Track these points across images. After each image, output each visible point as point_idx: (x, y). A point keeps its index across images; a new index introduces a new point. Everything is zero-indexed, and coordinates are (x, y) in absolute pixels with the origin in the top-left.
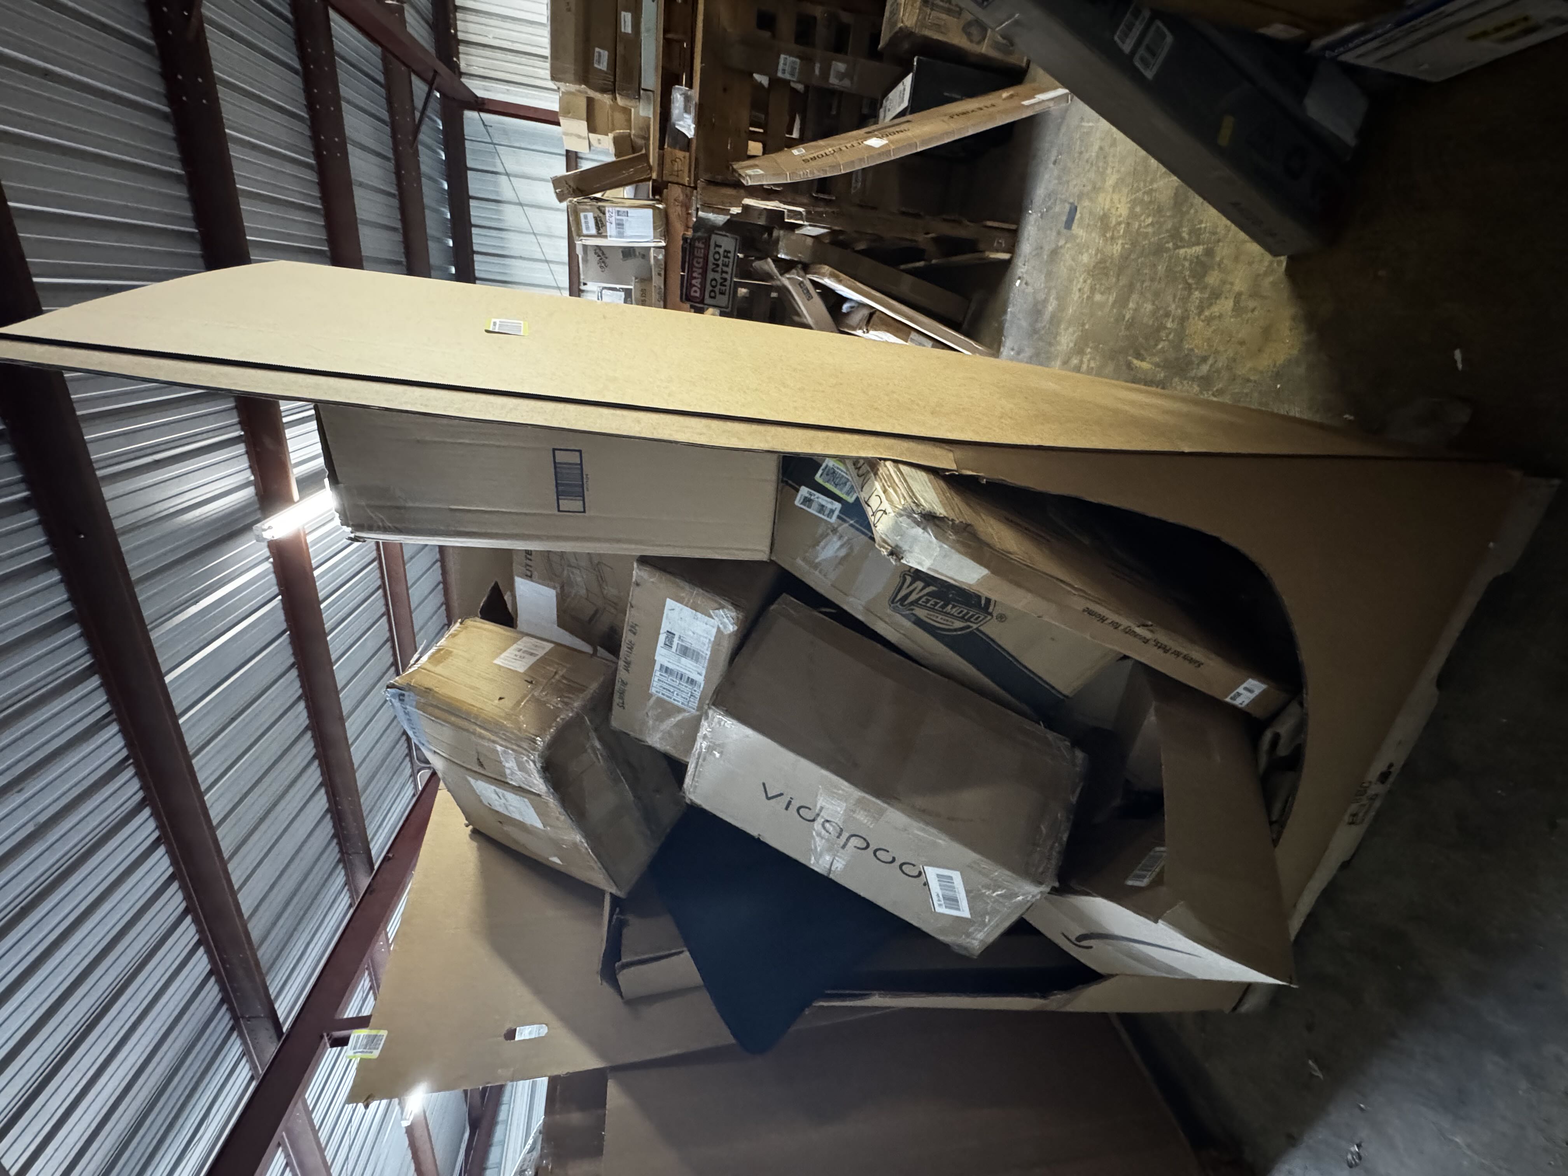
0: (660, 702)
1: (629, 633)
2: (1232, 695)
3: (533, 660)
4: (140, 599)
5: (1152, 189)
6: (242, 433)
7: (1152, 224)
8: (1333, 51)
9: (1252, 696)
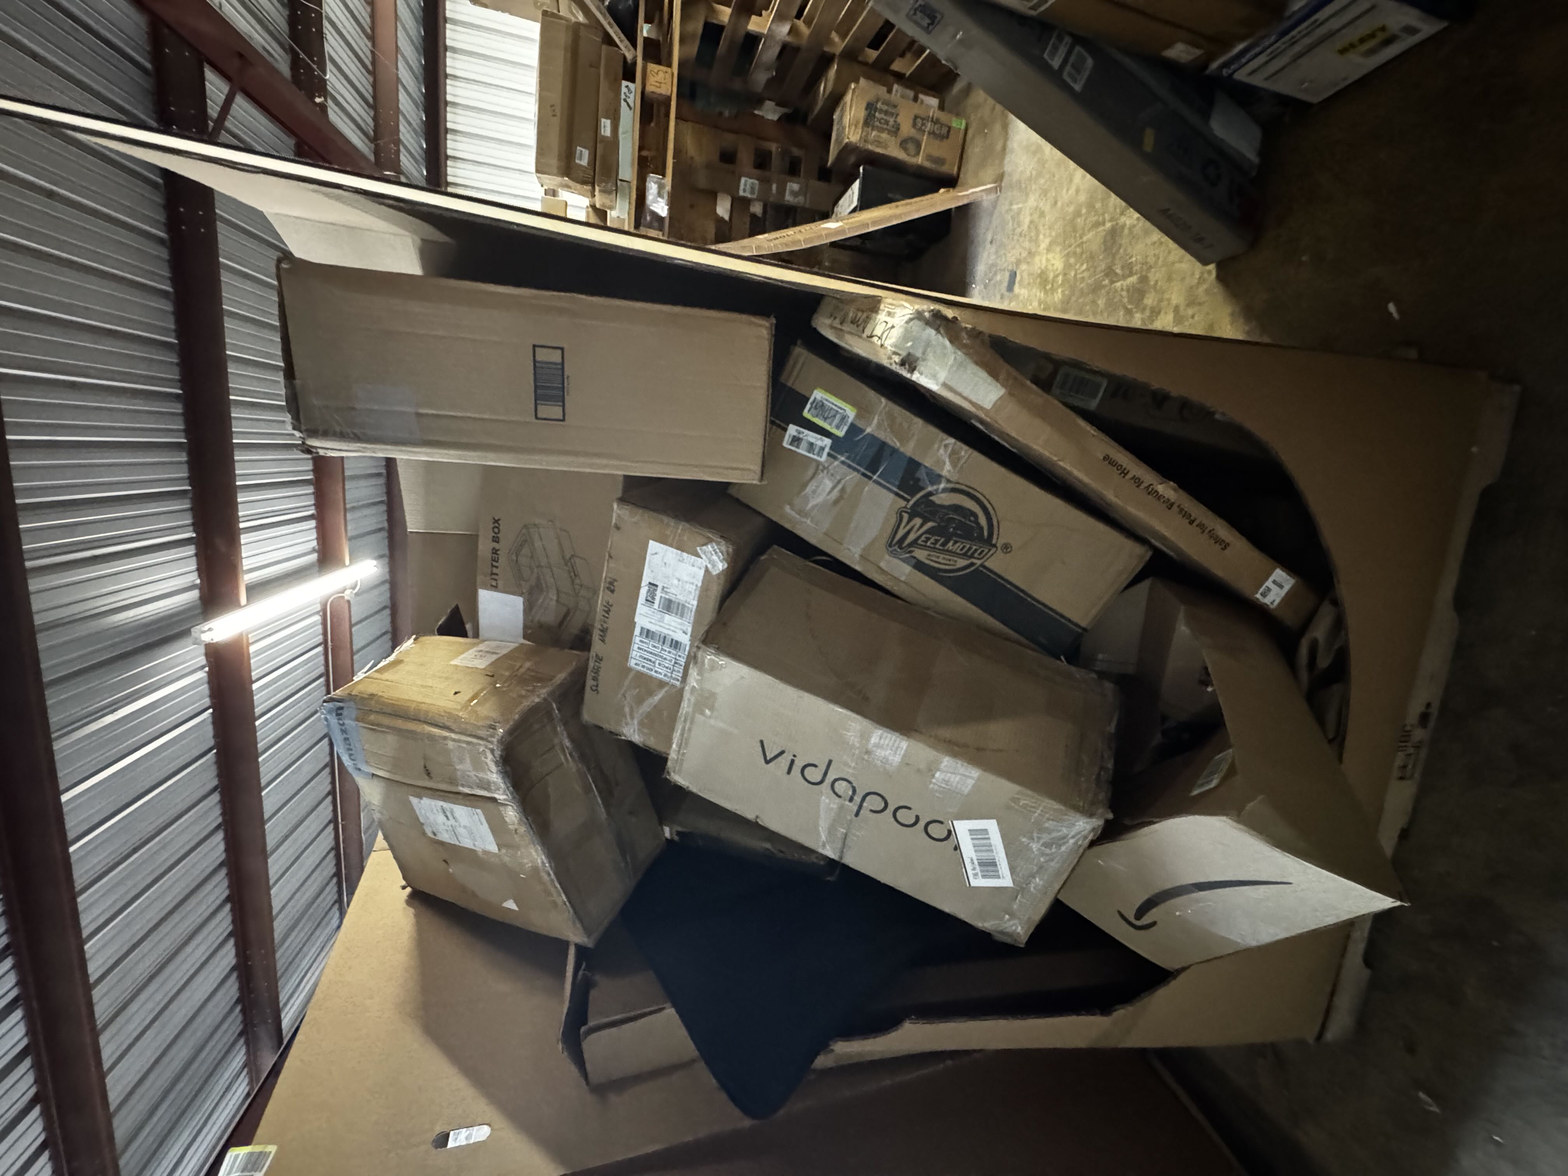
0: (640, 675)
1: (607, 591)
2: (1261, 590)
3: (495, 657)
4: (49, 703)
5: (1082, 243)
6: (194, 535)
7: (1087, 269)
8: (1229, 68)
9: (1283, 592)
